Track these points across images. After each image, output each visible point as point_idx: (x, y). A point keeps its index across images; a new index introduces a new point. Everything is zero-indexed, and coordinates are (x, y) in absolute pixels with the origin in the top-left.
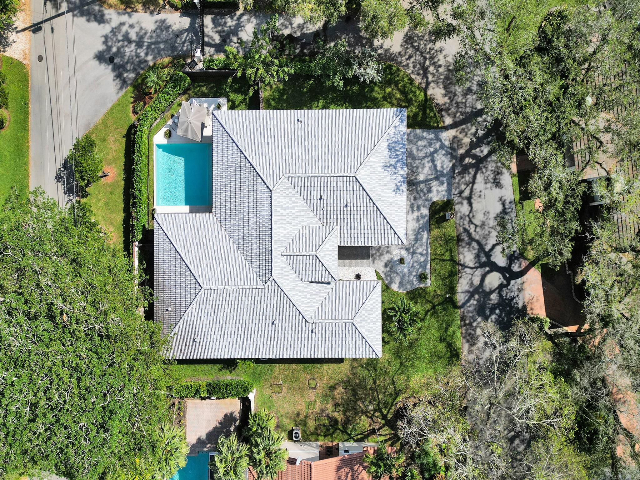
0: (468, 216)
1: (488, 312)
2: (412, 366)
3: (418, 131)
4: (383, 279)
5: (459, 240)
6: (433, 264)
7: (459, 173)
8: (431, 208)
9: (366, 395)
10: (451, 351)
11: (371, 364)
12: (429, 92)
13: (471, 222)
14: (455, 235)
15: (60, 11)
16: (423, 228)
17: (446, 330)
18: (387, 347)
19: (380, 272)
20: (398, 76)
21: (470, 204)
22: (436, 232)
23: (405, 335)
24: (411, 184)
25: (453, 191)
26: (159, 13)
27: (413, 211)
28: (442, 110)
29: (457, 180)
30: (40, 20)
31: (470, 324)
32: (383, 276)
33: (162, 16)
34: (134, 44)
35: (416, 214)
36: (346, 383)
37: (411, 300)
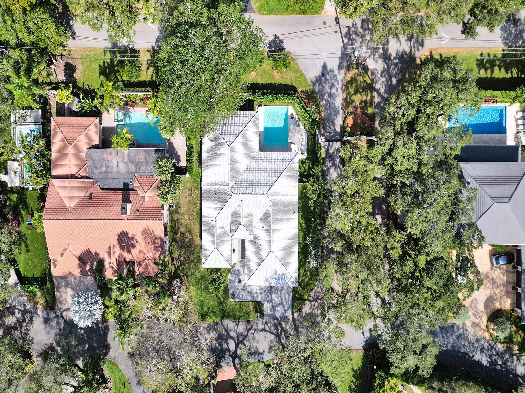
0: (258, 329)
1: (219, 341)
2: (198, 288)
3: (292, 294)
4: (233, 268)
5: (248, 322)
6: (239, 303)
7: (274, 323)
8: (261, 302)
9: (187, 255)
10: (204, 315)
11: (199, 260)
12: (307, 302)
13: (255, 330)
14: (250, 319)
15: (343, 38)
16: (253, 297)
17: (213, 312)
18: (206, 270)
19: (235, 266)
20: (314, 281)
21: (262, 330)
22: (251, 306)
23: (210, 283)
24: (270, 289)
25: (268, 318)
26: (342, 109)
27: (260, 289)
28: (300, 311)
29: (272, 321)
30: (340, 23)
31: (215, 329)
32: (234, 268)
33: (341, 112)
34: (330, 91)
35: (259, 292)
36: (191, 241)
37: (224, 288)
